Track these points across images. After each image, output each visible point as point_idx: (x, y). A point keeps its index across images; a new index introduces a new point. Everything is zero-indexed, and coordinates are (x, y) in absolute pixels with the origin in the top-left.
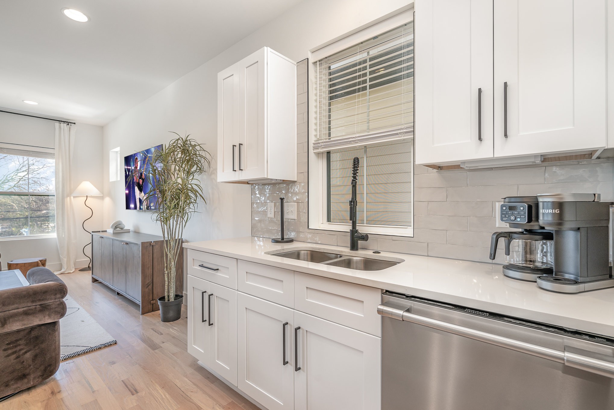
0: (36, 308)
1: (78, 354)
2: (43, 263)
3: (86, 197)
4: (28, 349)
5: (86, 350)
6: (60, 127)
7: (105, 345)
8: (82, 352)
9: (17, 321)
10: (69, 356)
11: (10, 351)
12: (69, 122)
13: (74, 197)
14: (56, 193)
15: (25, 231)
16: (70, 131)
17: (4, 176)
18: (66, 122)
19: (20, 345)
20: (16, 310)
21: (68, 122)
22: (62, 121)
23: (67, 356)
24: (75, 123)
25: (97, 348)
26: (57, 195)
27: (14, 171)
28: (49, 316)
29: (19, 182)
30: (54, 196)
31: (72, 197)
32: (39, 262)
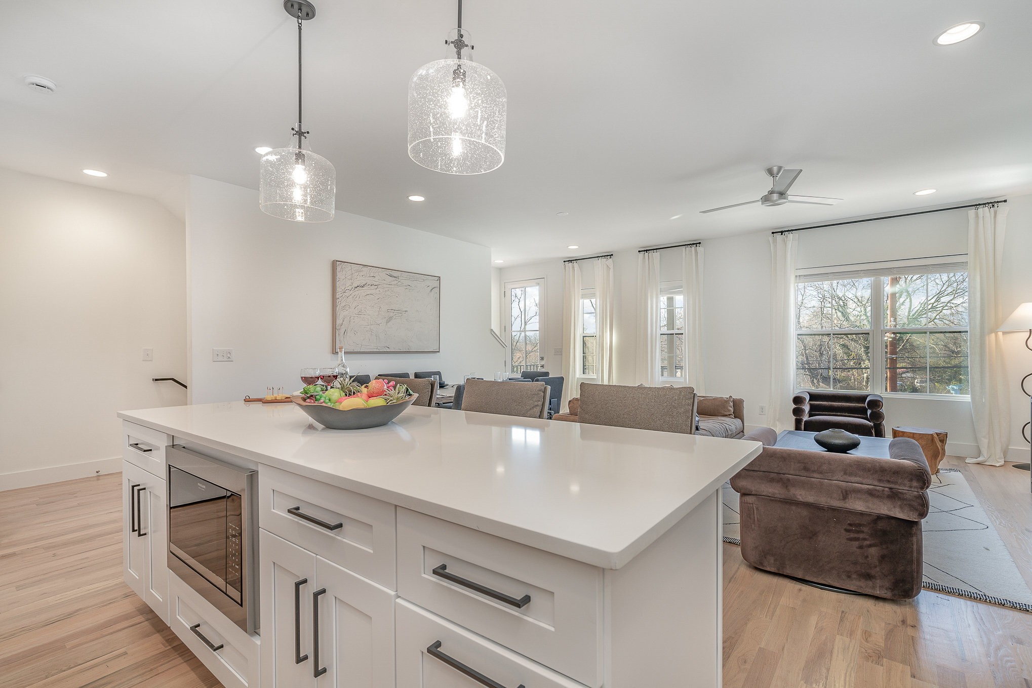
0: (883, 490)
1: (960, 594)
2: (942, 438)
3: (1029, 333)
4: (873, 542)
5: (975, 595)
6: (977, 215)
7: (1013, 605)
8: (966, 594)
9: (860, 499)
10: (944, 587)
11: (852, 535)
12: (995, 202)
13: (1004, 333)
14: (970, 328)
15: (953, 389)
16: (995, 217)
17: (922, 304)
18: (988, 203)
19: (863, 532)
20: (860, 485)
21: (991, 203)
22: (980, 205)
23: (941, 586)
24: (1005, 201)
25: (997, 601)
26: (970, 331)
27: (935, 296)
28: (901, 507)
29: (941, 312)
30: (967, 332)
31: (1000, 334)
32: (935, 435)
